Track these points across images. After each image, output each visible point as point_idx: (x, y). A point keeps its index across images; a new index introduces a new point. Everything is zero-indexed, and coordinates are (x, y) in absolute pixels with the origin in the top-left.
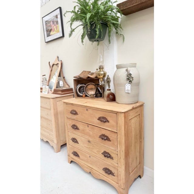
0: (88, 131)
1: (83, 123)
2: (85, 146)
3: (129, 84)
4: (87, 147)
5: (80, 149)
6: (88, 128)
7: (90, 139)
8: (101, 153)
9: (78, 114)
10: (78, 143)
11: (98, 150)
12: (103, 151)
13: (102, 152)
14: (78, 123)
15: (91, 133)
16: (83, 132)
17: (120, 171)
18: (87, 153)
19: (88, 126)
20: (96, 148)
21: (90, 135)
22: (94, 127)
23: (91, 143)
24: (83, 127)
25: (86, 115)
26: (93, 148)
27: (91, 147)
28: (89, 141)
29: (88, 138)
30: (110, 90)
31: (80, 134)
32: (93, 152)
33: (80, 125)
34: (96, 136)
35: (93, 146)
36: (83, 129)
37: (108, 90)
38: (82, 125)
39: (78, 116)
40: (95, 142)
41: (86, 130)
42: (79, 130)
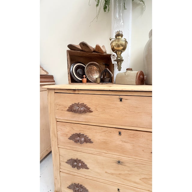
0: (121, 143)
1: (105, 129)
2: (106, 172)
4: (112, 174)
5: (90, 178)
6: (120, 137)
7: (123, 158)
9: (91, 112)
10: (88, 168)
11: (143, 176)
14: (89, 129)
15: (128, 146)
16: (105, 146)
18: (110, 184)
19: (120, 133)
20: (139, 173)
21: (123, 151)
22: (140, 133)
23: (126, 166)
24: (105, 136)
25: (117, 111)
26: (130, 174)
27: (122, 173)
28: (119, 162)
29: (117, 156)
30: (131, 70)
31: (94, 150)
32: (130, 181)
33: (96, 132)
34: (143, 151)
35: (129, 171)
36: (104, 141)
37: (129, 70)
38: (101, 131)
39: (92, 117)
40: (136, 162)
41: (113, 141)
42: (93, 144)
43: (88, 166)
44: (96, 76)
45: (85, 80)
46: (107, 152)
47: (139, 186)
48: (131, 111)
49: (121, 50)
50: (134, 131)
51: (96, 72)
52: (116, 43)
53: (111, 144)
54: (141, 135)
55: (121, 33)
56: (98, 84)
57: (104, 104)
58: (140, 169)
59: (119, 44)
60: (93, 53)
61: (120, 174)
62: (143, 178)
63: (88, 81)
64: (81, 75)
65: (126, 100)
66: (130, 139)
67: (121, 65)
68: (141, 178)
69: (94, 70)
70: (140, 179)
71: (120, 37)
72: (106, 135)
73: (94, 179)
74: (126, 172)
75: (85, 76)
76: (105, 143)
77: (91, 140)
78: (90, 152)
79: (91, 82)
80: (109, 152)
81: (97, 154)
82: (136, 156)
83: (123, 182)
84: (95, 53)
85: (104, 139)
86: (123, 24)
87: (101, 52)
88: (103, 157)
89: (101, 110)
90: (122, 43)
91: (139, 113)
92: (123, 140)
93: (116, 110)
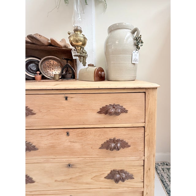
0: (69, 144)
1: (52, 131)
2: (56, 181)
3: (137, 51)
4: (63, 181)
5: (37, 193)
6: (68, 138)
7: (73, 160)
8: (103, 179)
10: (33, 182)
11: (94, 175)
12: (109, 172)
13: (106, 175)
15: (77, 146)
16: (53, 150)
17: (147, 193)
18: (61, 193)
19: (68, 133)
20: (90, 172)
21: (72, 152)
22: (88, 130)
23: (76, 168)
24: (52, 139)
25: (63, 111)
26: (81, 176)
27: (74, 176)
28: (69, 165)
29: (66, 159)
30: (93, 65)
31: (40, 157)
32: (82, 183)
33: (41, 136)
34: (92, 148)
35: (80, 173)
36: (51, 144)
37: (90, 66)
38: (47, 135)
39: (36, 119)
40: (87, 161)
41: (60, 143)
42: (38, 151)
43: (34, 179)
44: (57, 71)
45: (39, 77)
46: (55, 157)
47: (91, 186)
48: (77, 109)
49: (80, 45)
50: (82, 129)
51: (57, 67)
52: (74, 38)
53: (58, 147)
54: (89, 133)
55: (79, 28)
56: (57, 80)
57: (48, 104)
58: (90, 168)
59: (77, 39)
60: (49, 47)
61: (71, 179)
62: (94, 177)
63: (43, 78)
64: (34, 71)
65: (71, 98)
66: (79, 138)
67: (85, 60)
68: (92, 177)
69: (55, 65)
70: (92, 179)
71: (79, 33)
72: (54, 137)
73: (42, 193)
74: (78, 174)
75: (38, 72)
76: (53, 147)
77: (36, 147)
78: (35, 161)
79: (49, 79)
80: (58, 157)
81: (45, 161)
82: (86, 155)
83: (75, 187)
84: (51, 47)
85: (51, 143)
86: (80, 20)
87: (58, 46)
88: (51, 164)
89: (46, 111)
90: (81, 39)
91: (85, 110)
92: (72, 140)
93: (62, 109)
